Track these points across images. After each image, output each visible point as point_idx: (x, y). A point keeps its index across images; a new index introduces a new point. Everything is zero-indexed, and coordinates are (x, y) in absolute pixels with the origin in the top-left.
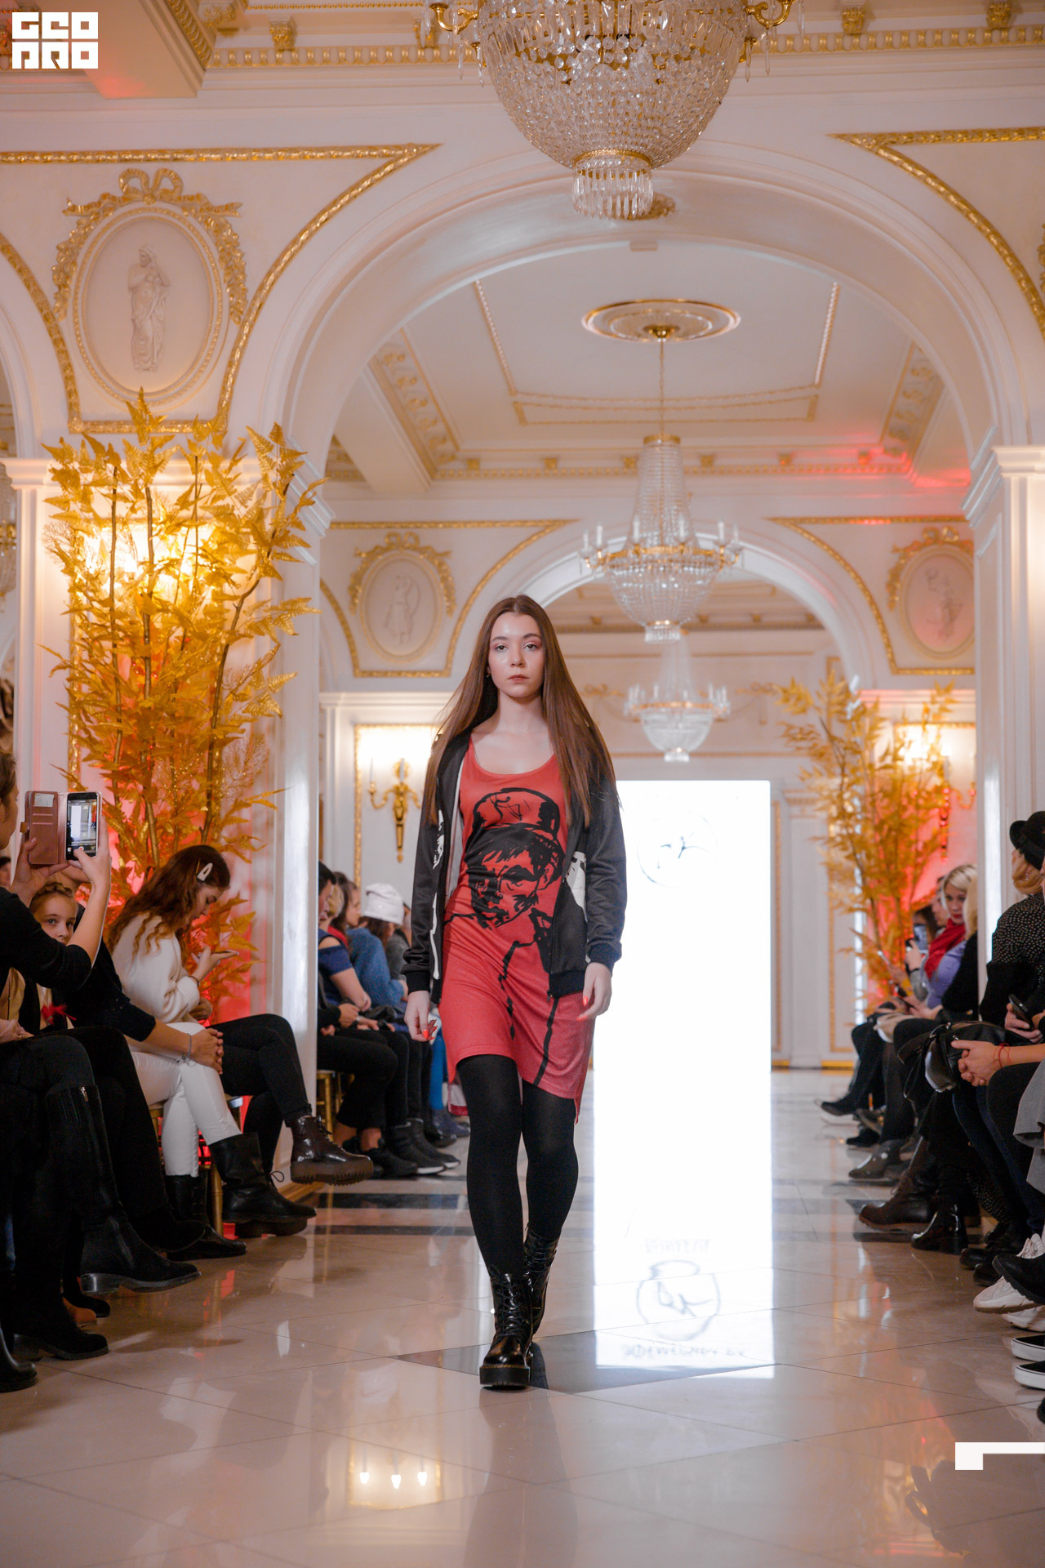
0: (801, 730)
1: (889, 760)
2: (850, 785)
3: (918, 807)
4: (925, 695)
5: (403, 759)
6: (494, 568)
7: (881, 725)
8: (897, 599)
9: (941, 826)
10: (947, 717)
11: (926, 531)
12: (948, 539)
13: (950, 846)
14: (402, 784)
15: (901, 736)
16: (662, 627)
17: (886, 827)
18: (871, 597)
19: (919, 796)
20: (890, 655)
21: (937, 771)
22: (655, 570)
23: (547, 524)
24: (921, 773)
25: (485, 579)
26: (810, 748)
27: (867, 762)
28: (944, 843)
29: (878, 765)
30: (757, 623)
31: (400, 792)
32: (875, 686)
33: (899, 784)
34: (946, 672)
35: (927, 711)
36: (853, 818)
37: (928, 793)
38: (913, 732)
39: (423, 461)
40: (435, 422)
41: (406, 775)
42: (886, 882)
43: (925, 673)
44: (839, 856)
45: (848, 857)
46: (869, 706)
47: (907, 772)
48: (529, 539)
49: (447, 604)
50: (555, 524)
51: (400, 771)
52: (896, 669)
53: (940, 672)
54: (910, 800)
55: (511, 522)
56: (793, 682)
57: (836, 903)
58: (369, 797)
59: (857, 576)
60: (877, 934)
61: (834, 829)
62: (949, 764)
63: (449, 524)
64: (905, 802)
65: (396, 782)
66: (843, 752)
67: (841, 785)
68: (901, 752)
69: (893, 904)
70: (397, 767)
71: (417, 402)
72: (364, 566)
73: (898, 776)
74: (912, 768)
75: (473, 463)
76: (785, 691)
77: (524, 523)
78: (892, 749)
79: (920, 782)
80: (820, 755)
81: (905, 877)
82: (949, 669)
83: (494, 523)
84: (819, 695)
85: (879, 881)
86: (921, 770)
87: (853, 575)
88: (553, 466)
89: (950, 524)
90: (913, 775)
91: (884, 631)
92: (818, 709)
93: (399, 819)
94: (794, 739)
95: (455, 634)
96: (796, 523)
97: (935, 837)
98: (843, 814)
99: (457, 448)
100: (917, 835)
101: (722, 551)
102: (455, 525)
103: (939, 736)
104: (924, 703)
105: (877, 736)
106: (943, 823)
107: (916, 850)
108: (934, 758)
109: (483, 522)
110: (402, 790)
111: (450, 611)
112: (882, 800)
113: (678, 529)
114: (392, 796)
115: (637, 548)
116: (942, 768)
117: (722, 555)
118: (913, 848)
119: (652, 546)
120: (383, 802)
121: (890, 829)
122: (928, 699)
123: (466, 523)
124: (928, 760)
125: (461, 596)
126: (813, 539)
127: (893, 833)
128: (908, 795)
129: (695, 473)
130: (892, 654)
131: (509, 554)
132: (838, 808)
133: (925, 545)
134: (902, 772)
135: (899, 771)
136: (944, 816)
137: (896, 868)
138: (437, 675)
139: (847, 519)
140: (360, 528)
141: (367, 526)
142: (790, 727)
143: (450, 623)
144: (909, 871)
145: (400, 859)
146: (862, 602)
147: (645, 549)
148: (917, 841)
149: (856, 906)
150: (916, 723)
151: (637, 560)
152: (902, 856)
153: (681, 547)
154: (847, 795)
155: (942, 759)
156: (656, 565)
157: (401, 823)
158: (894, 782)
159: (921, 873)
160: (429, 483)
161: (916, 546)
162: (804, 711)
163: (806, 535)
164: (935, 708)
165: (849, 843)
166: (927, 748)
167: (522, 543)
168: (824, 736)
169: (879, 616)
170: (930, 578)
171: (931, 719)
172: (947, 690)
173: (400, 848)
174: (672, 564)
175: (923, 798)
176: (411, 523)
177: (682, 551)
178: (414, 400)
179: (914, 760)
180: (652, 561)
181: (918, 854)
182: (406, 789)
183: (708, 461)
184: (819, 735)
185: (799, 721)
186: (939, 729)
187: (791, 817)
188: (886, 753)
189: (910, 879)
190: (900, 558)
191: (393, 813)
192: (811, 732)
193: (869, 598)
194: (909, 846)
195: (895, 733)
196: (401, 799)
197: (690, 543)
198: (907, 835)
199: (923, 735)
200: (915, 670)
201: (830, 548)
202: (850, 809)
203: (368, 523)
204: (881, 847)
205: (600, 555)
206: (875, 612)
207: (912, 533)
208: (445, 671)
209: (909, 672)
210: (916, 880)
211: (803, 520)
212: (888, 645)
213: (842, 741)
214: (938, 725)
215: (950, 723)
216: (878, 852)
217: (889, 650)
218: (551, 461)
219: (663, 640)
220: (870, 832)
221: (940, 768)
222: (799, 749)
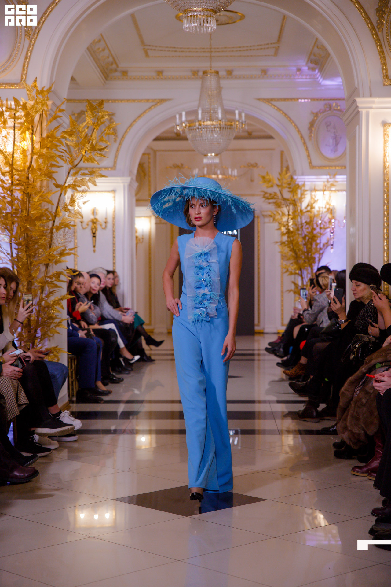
0: (271, 194)
1: (309, 208)
2: (292, 219)
3: (321, 228)
4: (325, 178)
5: (95, 208)
6: (135, 121)
7: (306, 193)
8: (313, 135)
9: (331, 236)
10: (333, 189)
11: (326, 104)
12: (336, 108)
13: (334, 245)
14: (95, 218)
15: (314, 197)
16: (211, 157)
17: (307, 238)
18: (301, 134)
19: (321, 223)
20: (309, 160)
21: (329, 211)
22: (208, 132)
23: (158, 101)
24: (322, 213)
25: (131, 126)
26: (274, 203)
27: (299, 208)
28: (332, 243)
29: (304, 211)
30: (250, 136)
31: (94, 222)
32: (303, 175)
33: (313, 218)
34: (334, 168)
35: (325, 186)
36: (293, 234)
37: (326, 223)
38: (319, 195)
39: (103, 73)
40: (108, 57)
41: (97, 214)
42: (307, 260)
43: (325, 168)
44: (287, 250)
45: (291, 251)
46: (300, 183)
47: (316, 213)
48: (150, 108)
49: (114, 137)
50: (162, 101)
51: (94, 212)
52: (312, 166)
53: (331, 168)
54: (317, 226)
55: (142, 100)
56: (267, 173)
57: (285, 270)
58: (80, 224)
59: (296, 126)
60: (303, 283)
61: (285, 238)
62: (334, 208)
63: (114, 101)
64: (315, 226)
65: (92, 217)
66: (289, 204)
67: (288, 219)
68: (314, 205)
69: (310, 270)
70: (93, 210)
71: (100, 49)
72: (76, 120)
73: (312, 214)
74: (318, 211)
75: (125, 73)
76: (264, 177)
77: (148, 100)
78: (310, 204)
79: (322, 217)
80: (278, 206)
81: (314, 258)
82: (335, 166)
83: (134, 100)
84: (279, 179)
85: (304, 261)
86: (322, 211)
87: (293, 124)
88: (161, 75)
89: (337, 101)
90: (318, 215)
91: (307, 149)
92: (278, 186)
93: (94, 234)
94: (268, 199)
95: (118, 150)
96: (269, 101)
97: (328, 241)
98: (289, 232)
99: (117, 66)
100: (320, 240)
101: (237, 123)
102: (117, 102)
103: (330, 196)
104: (324, 182)
105: (304, 198)
106: (332, 234)
107: (320, 247)
108: (328, 206)
109: (129, 100)
110: (95, 221)
111: (115, 141)
112: (306, 226)
113: (218, 113)
114: (90, 223)
115: (200, 122)
116: (331, 210)
117: (237, 125)
118: (318, 247)
119: (207, 121)
120: (87, 226)
121: (309, 239)
122: (326, 180)
123: (122, 100)
124: (325, 208)
125: (120, 134)
126: (276, 108)
127: (310, 240)
128: (316, 223)
129: (224, 78)
130: (310, 160)
131: (141, 114)
132: (286, 229)
133: (325, 111)
134: (314, 213)
135: (313, 213)
136: (332, 232)
137: (311, 255)
138: (110, 169)
139: (291, 99)
140: (74, 102)
141: (77, 101)
142: (266, 193)
143: (115, 146)
144: (317, 256)
145: (94, 251)
146: (297, 137)
147: (203, 122)
148: (320, 243)
149: (293, 271)
150: (320, 190)
151: (200, 127)
152: (313, 250)
153: (219, 122)
154: (290, 224)
155: (331, 207)
156: (208, 129)
157: (94, 235)
158: (311, 217)
159: (321, 258)
160: (105, 82)
161: (321, 112)
162: (272, 186)
163: (273, 106)
164: (329, 185)
165: (291, 245)
166: (325, 202)
167: (147, 110)
168: (280, 197)
169: (305, 143)
170: (327, 126)
171: (327, 189)
172: (334, 176)
173: (94, 246)
174: (216, 129)
175: (323, 224)
176: (97, 100)
177: (220, 124)
178: (99, 49)
179: (319, 208)
180: (207, 128)
181: (321, 249)
182: (97, 219)
183: (230, 73)
184: (278, 197)
185: (270, 190)
186: (330, 193)
187: (264, 223)
188: (308, 206)
189: (317, 259)
190: (314, 117)
191: (91, 231)
192: (275, 195)
193: (300, 135)
194: (317, 245)
195: (311, 195)
196: (95, 225)
197: (223, 120)
198: (316, 241)
199: (323, 196)
200: (320, 167)
201: (283, 112)
202: (291, 229)
203: (78, 100)
204: (305, 246)
205: (184, 125)
206: (303, 141)
207: (320, 106)
208: (114, 167)
209: (317, 168)
210: (319, 260)
211: (272, 100)
212: (309, 156)
213: (288, 200)
214: (330, 191)
215: (335, 191)
216: (304, 247)
217: (309, 158)
218: (160, 73)
219: (212, 162)
220: (300, 240)
221: (331, 211)
222: (270, 203)
